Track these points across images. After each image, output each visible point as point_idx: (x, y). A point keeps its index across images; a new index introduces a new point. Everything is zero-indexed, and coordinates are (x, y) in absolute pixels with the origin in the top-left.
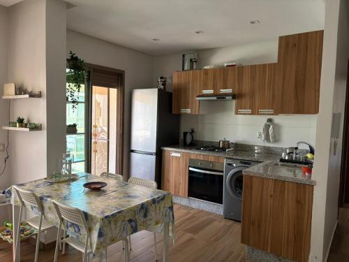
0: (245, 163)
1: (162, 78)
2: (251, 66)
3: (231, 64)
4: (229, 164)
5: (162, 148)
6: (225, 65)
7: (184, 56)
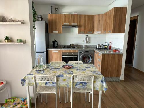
0: (86, 51)
1: (41, 16)
2: (84, 15)
3: (75, 13)
4: (81, 52)
5: (47, 49)
6: (73, 13)
7: (51, 6)
